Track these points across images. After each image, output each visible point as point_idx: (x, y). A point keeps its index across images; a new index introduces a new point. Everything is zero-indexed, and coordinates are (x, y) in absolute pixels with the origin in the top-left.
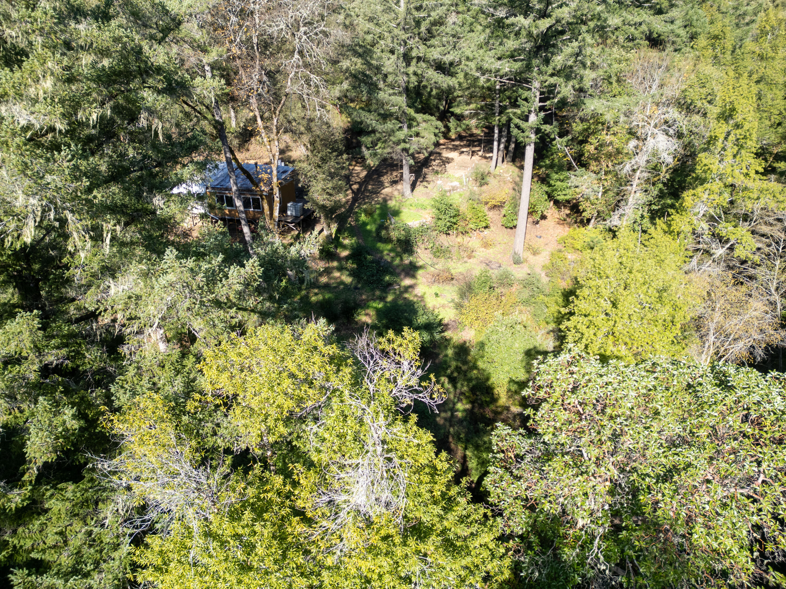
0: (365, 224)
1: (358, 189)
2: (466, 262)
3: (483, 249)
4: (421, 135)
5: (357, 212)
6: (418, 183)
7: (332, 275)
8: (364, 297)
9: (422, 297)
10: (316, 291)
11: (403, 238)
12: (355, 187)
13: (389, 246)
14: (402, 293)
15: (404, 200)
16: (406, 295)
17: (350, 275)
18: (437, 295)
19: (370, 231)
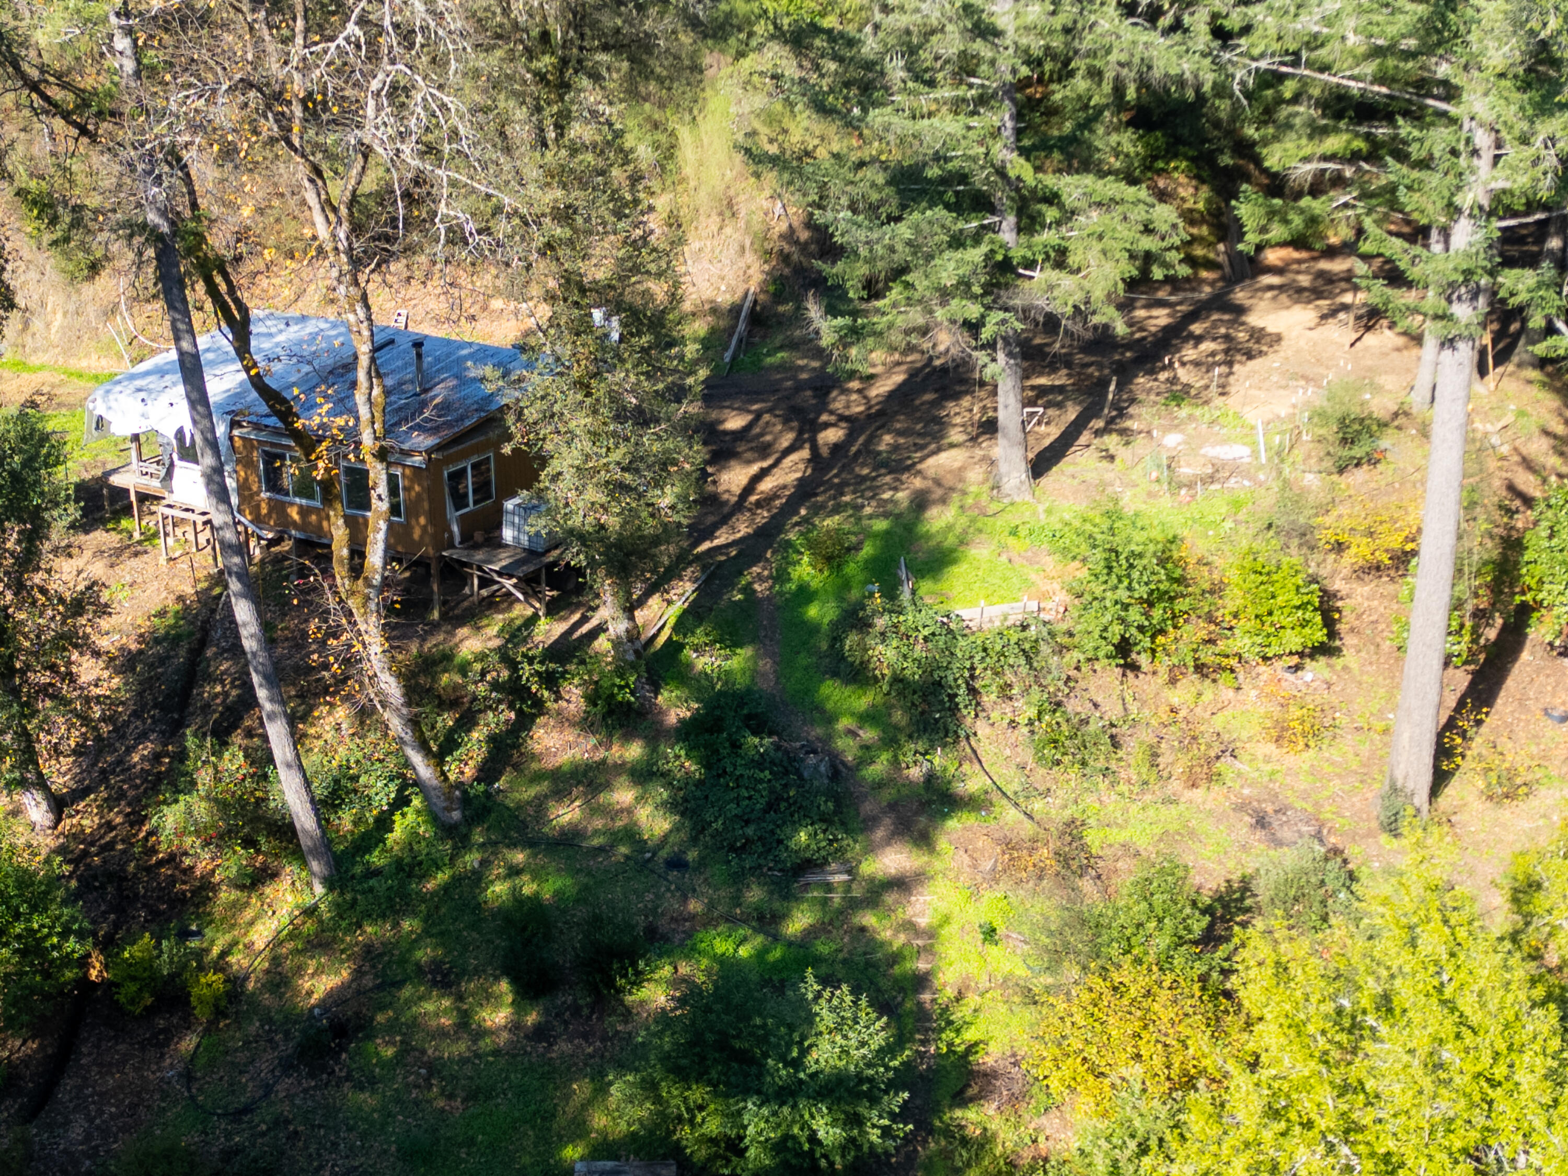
0: (805, 594)
1: (837, 448)
2: (1170, 801)
3: (1272, 747)
4: (1073, 260)
5: (789, 544)
6: (1084, 438)
7: (603, 798)
8: (695, 906)
9: (932, 934)
10: (519, 857)
11: (912, 672)
12: (832, 435)
13: (864, 701)
14: (854, 905)
15: (994, 507)
16: (869, 919)
17: (671, 806)
18: (990, 933)
19: (813, 629)
